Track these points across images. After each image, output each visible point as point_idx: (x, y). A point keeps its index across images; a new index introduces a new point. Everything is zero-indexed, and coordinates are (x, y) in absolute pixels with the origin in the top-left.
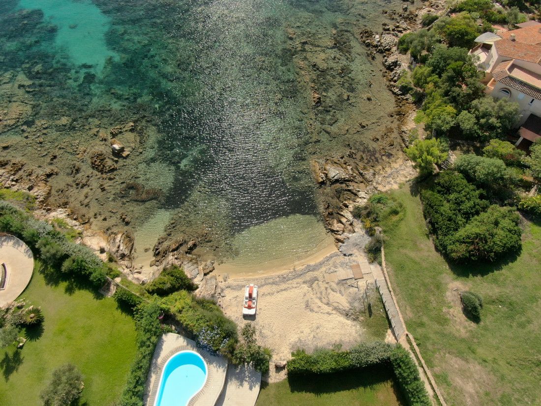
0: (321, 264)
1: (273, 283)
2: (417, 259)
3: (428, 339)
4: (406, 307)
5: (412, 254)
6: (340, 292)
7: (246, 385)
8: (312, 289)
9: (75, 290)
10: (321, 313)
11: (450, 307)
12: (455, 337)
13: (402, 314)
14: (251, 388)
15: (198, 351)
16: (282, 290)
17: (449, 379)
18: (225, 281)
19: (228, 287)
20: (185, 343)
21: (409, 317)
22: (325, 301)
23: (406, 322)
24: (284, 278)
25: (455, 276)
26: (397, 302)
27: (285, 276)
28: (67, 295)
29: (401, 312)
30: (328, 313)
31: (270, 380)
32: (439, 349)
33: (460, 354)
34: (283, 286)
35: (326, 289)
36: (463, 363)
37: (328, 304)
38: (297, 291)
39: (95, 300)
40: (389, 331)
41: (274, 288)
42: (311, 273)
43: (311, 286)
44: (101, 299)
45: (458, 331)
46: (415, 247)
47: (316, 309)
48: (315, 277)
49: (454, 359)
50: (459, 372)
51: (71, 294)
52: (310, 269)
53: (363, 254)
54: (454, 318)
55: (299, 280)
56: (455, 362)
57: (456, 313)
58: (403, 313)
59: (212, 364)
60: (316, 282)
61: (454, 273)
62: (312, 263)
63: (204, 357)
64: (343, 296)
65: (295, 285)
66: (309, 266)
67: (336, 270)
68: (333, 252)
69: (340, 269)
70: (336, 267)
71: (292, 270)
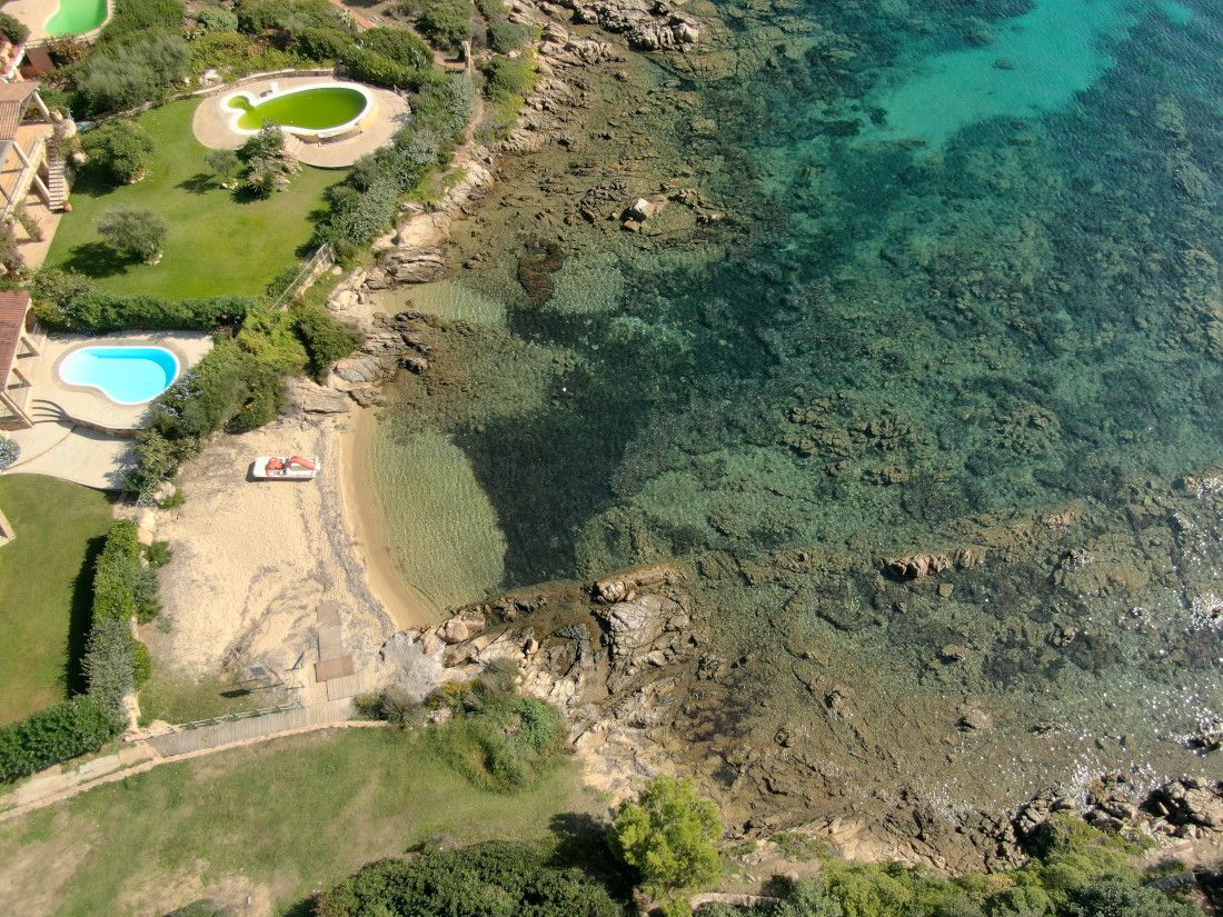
0: (363, 595)
1: (324, 506)
2: (348, 811)
3: (137, 811)
4: (223, 766)
5: (364, 798)
6: (291, 636)
7: (114, 467)
8: (305, 580)
10: (248, 598)
11: (205, 879)
12: (124, 877)
13: (206, 756)
14: (107, 475)
16: (306, 523)
17: (35, 842)
18: (336, 427)
19: (322, 434)
21: (196, 774)
22: (276, 604)
23: (186, 762)
24: (336, 525)
25: (287, 908)
26: (237, 749)
27: (340, 527)
28: (306, 215)
29: (212, 756)
30: (245, 611)
31: (121, 505)
32: (106, 830)
33: (81, 878)
34: (315, 526)
35: (303, 608)
36: (60, 882)
37: (268, 611)
38: (302, 548)
41: (313, 510)
42: (344, 575)
43: (310, 576)
45: (139, 887)
46: (385, 810)
47: (257, 587)
48: (332, 584)
49: (74, 862)
50: (41, 868)
51: (308, 218)
52: (352, 572)
53: (381, 685)
54: (174, 883)
55: (327, 552)
56: (65, 864)
57: (188, 890)
58: (209, 760)
60: (321, 587)
61: (296, 907)
62: (366, 577)
64: (284, 641)
65: (315, 545)
66: (361, 571)
67: (345, 625)
68: (394, 621)
69: (346, 634)
70: (353, 624)
71: (352, 539)
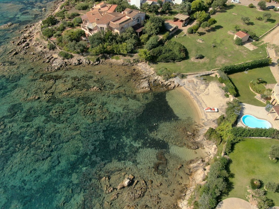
0: (189, 91)
1: (201, 104)
2: (184, 66)
3: (211, 66)
5: (182, 67)
6: (199, 86)
7: (244, 107)
9: (231, 173)
12: (210, 62)
14: (244, 105)
15: (241, 118)
16: (203, 101)
18: (204, 120)
19: (206, 118)
20: (240, 122)
22: (204, 91)
24: (198, 101)
28: (235, 176)
30: (208, 90)
33: (215, 61)
34: (201, 101)
35: (199, 90)
36: (217, 61)
37: (205, 90)
38: (202, 98)
39: (233, 162)
40: (211, 76)
41: (203, 104)
42: (194, 94)
43: (199, 94)
44: (231, 160)
45: (207, 61)
47: (208, 93)
51: (234, 175)
53: (183, 80)
54: (204, 61)
55: (198, 97)
57: (202, 61)
59: (243, 113)
60: (197, 93)
62: (189, 93)
63: (242, 116)
65: (200, 98)
66: (191, 94)
67: (191, 87)
68: (183, 88)
69: (191, 86)
70: (190, 87)
71: (194, 99)
